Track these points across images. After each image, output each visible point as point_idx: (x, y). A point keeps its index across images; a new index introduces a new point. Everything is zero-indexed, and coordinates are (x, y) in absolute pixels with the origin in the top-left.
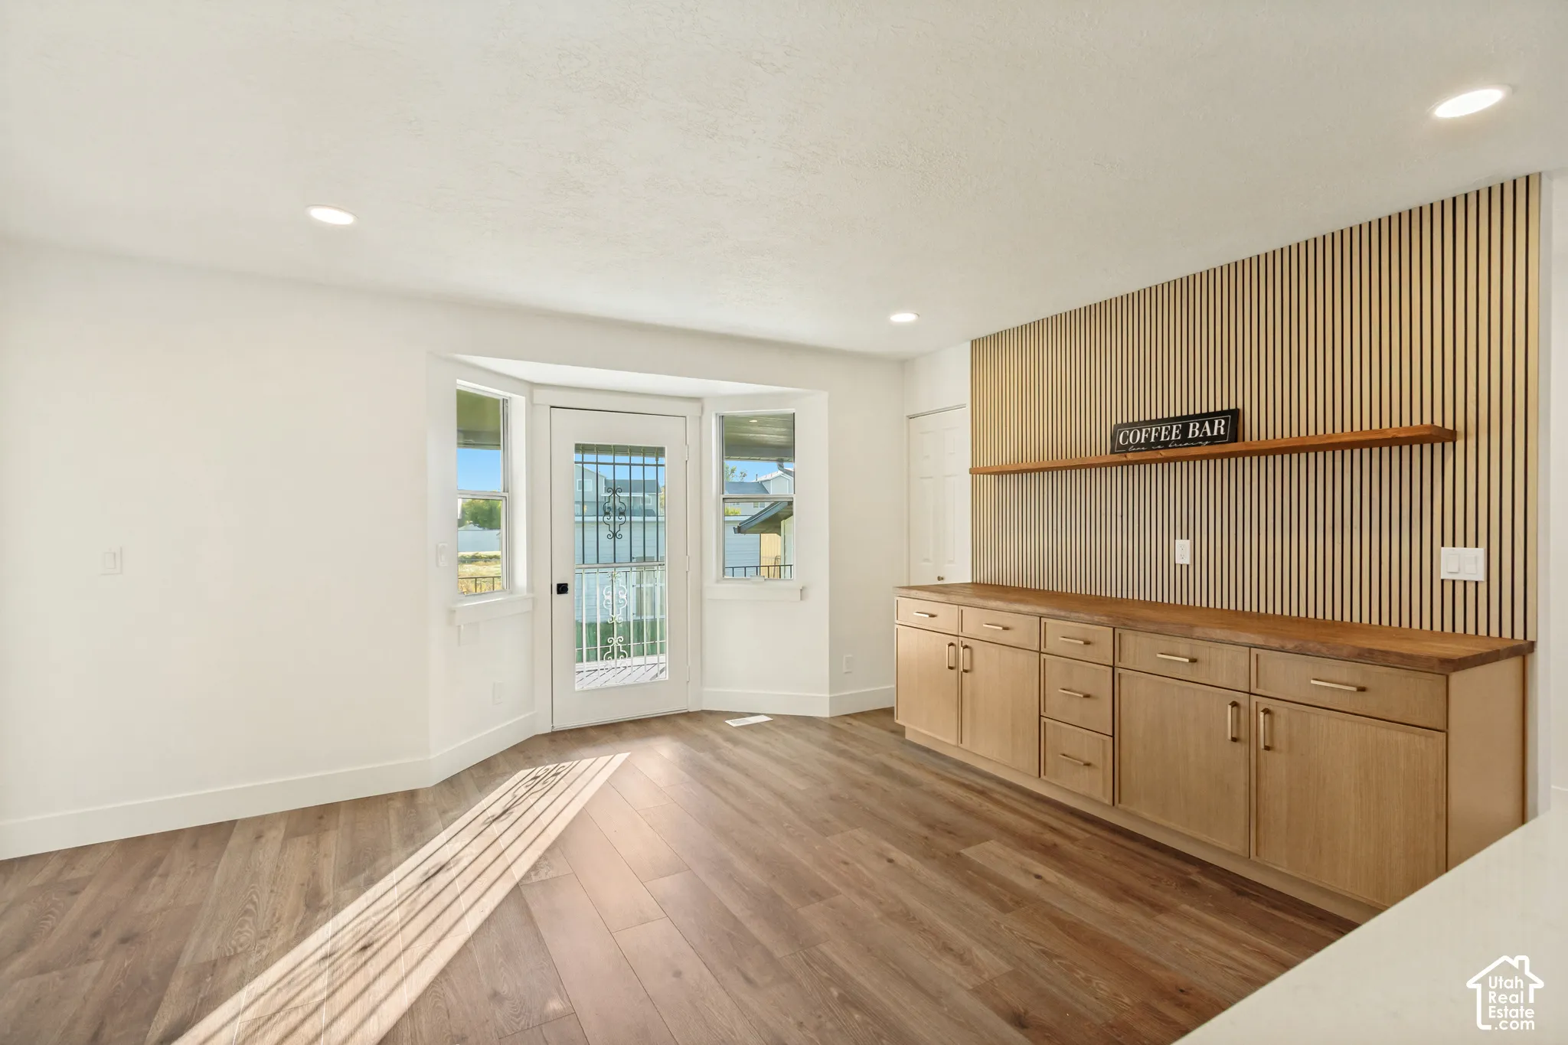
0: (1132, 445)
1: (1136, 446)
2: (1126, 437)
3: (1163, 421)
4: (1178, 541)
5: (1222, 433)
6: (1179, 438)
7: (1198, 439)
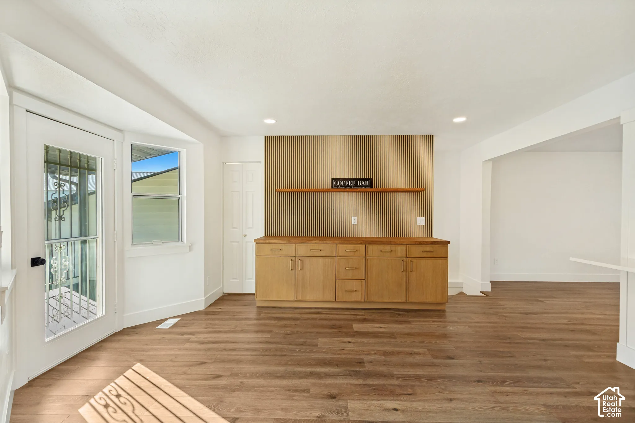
0: (339, 186)
1: (341, 186)
2: (337, 183)
3: (350, 179)
4: (353, 217)
5: (368, 185)
6: (355, 185)
7: (361, 186)
